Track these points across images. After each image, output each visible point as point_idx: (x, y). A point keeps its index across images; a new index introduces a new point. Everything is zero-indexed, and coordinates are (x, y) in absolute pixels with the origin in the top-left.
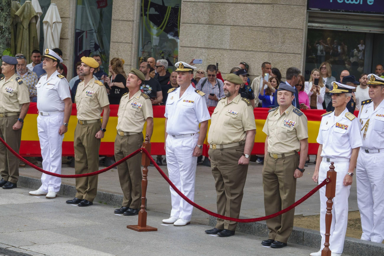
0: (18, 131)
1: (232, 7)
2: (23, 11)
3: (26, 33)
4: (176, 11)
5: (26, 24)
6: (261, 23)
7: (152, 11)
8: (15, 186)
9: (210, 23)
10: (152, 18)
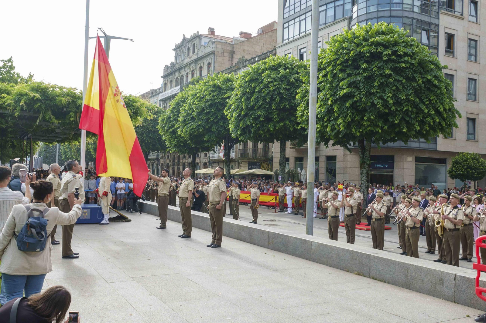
0: (284, 200)
1: (349, 169)
2: (295, 172)
3: (296, 177)
4: (335, 170)
5: (296, 175)
6: (356, 173)
7: (329, 171)
8: (283, 212)
9: (344, 173)
10: (329, 172)
